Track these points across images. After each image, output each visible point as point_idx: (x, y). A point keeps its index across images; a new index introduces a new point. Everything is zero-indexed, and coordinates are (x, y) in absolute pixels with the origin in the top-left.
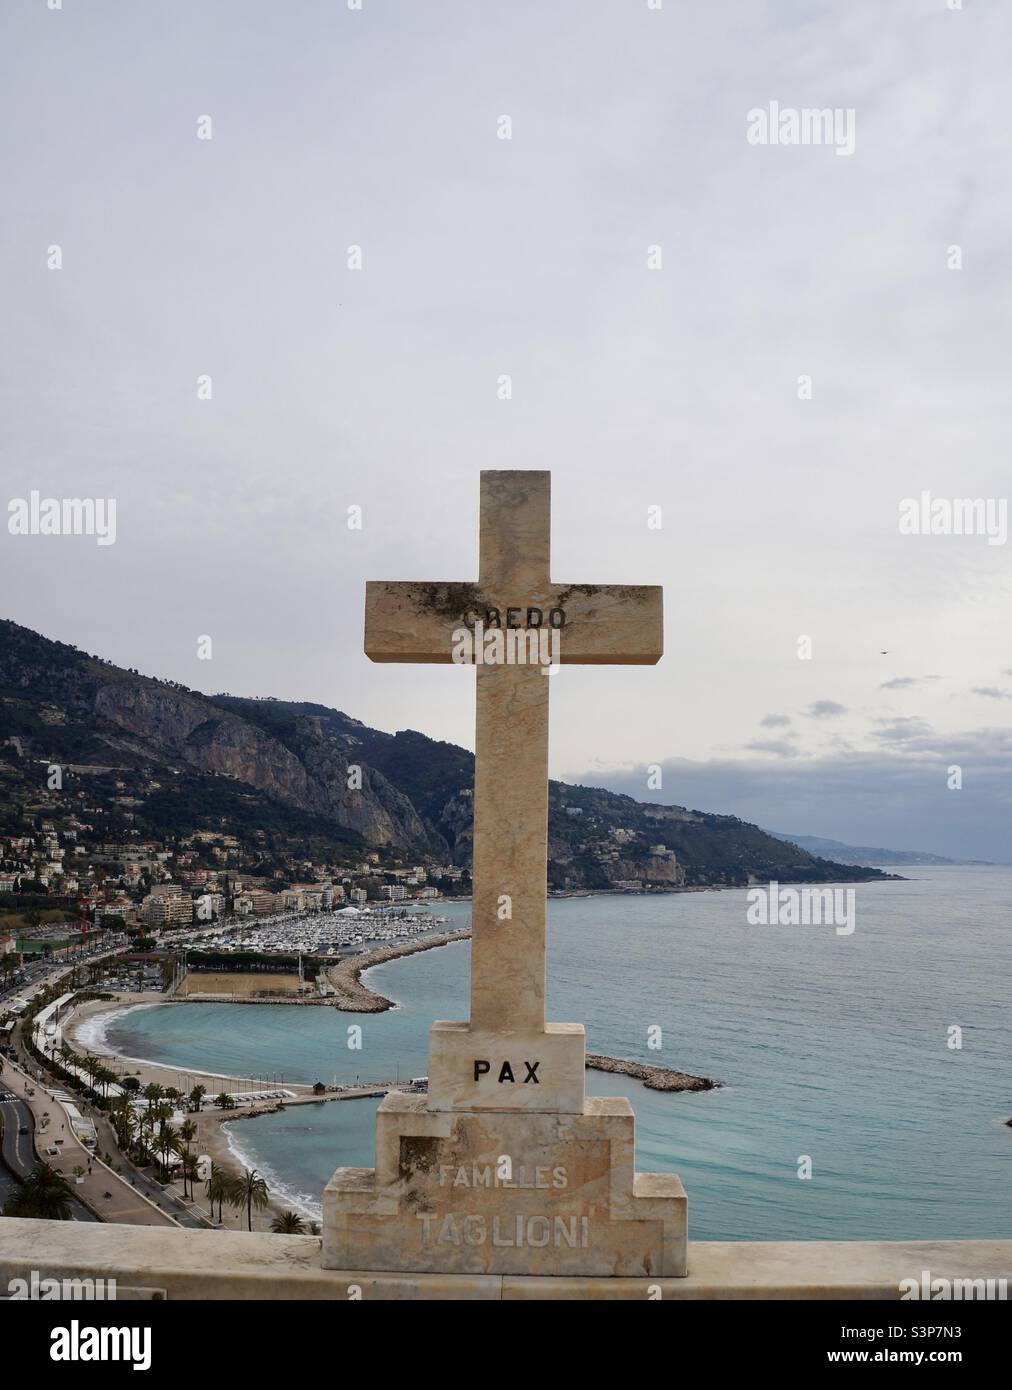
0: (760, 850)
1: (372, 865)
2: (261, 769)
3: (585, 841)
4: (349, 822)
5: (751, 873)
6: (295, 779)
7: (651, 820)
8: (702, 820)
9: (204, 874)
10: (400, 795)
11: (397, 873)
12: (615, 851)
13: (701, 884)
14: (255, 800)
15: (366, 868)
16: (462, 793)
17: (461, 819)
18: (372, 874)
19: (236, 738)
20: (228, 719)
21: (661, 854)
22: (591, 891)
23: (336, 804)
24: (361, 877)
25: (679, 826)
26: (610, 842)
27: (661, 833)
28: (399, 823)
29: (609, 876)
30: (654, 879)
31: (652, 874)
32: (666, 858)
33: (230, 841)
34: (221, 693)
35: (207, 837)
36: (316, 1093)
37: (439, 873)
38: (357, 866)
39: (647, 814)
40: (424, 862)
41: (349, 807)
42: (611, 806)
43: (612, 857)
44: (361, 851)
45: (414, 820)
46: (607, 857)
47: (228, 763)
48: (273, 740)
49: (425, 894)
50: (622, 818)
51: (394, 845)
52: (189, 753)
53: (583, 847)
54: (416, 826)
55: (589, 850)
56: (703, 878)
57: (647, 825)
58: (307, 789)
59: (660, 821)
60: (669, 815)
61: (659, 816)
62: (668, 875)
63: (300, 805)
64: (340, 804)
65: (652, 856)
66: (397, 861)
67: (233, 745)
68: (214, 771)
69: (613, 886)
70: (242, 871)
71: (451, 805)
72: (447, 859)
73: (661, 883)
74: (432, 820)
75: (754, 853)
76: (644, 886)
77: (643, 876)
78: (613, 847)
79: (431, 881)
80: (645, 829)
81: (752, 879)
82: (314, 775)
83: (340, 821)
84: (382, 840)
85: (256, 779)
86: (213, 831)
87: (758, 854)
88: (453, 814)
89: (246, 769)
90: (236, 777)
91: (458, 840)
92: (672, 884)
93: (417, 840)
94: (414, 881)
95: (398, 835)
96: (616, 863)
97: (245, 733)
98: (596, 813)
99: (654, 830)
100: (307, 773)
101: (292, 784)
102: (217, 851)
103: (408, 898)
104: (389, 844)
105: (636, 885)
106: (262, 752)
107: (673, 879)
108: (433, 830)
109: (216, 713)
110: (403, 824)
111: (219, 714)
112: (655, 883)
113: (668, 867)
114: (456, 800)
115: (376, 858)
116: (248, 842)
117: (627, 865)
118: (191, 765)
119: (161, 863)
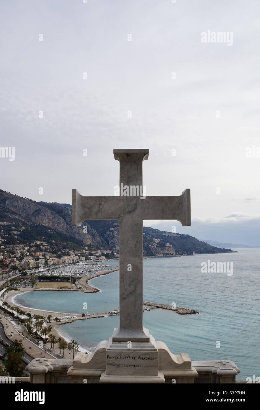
0: (196, 244)
1: (86, 250)
2: (53, 223)
3: (146, 242)
4: (79, 238)
5: (194, 251)
6: (63, 226)
7: (165, 236)
8: (179, 236)
9: (38, 253)
10: (93, 230)
11: (93, 252)
12: (155, 245)
13: (180, 254)
14: (52, 232)
15: (84, 251)
16: (111, 229)
17: (111, 236)
18: (86, 253)
19: (46, 214)
20: (44, 209)
21: (168, 246)
22: (148, 257)
23: (75, 233)
24: (83, 254)
25: (173, 238)
26: (153, 243)
27: (168, 240)
28: (93, 238)
29: (154, 252)
30: (166, 253)
31: (166, 252)
32: (170, 247)
33: (45, 244)
34: (41, 201)
35: (38, 243)
36: (83, 317)
37: (105, 252)
38: (82, 250)
39: (163, 234)
40: (101, 249)
41: (79, 233)
42: (153, 232)
43: (154, 247)
44: (82, 246)
45: (97, 237)
46: (152, 247)
47: (44, 221)
48: (57, 215)
49: (101, 258)
50: (156, 236)
51: (92, 244)
52: (33, 218)
53: (146, 244)
54: (98, 239)
55: (148, 245)
56: (180, 253)
57: (164, 238)
58: (67, 228)
59: (167, 236)
60: (170, 235)
61: (167, 235)
62: (170, 252)
63: (65, 233)
64: (76, 232)
65: (166, 246)
66: (93, 249)
67: (45, 216)
68: (40, 224)
69: (155, 255)
70: (49, 252)
71: (108, 233)
72: (107, 248)
73: (168, 254)
74: (102, 237)
75: (194, 245)
76: (163, 255)
77: (163, 252)
78: (154, 244)
79: (103, 255)
80: (163, 239)
81: (194, 252)
82: (69, 225)
83: (76, 237)
84: (89, 243)
85: (52, 226)
86: (40, 241)
87: (195, 245)
88: (108, 235)
89: (49, 223)
90: (46, 225)
91: (110, 243)
92: (172, 254)
93: (98, 243)
94: (98, 255)
95: (93, 241)
96: (155, 249)
97: (49, 212)
98: (149, 234)
99: (166, 239)
100: (67, 224)
101: (62, 227)
102: (42, 247)
103: (97, 260)
104: (90, 244)
105: (162, 255)
106: (54, 218)
107: (172, 253)
108: (103, 240)
109: (40, 207)
110: (94, 238)
111: (41, 207)
112: (167, 254)
113: (170, 249)
114: (109, 231)
115: (87, 248)
116: (51, 244)
117: (159, 249)
118: (33, 222)
119: (26, 250)
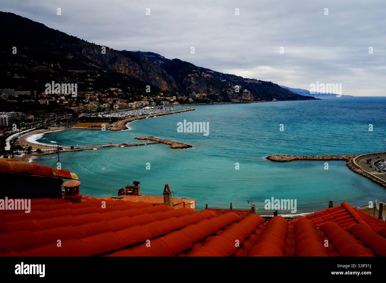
0: (278, 91)
1: (161, 96)
2: (130, 70)
3: (224, 88)
4: (155, 84)
5: (275, 98)
6: (140, 72)
7: (246, 83)
8: (261, 83)
9: (109, 99)
10: (170, 76)
11: (168, 98)
12: (232, 91)
13: (258, 100)
14: (128, 78)
15: (159, 97)
16: (188, 75)
17: (188, 83)
18: (160, 98)
19: (122, 61)
20: (120, 56)
21: (245, 92)
22: (224, 103)
23: (151, 79)
24: (157, 99)
25: (254, 85)
27: (249, 87)
28: (169, 84)
29: (230, 98)
30: (244, 99)
31: (243, 98)
32: (247, 93)
33: (120, 90)
35: (113, 89)
37: (180, 98)
38: (156, 96)
39: (245, 81)
40: (176, 95)
41: (155, 80)
42: (235, 79)
43: (231, 93)
44: (158, 92)
45: (174, 83)
46: (230, 93)
47: (120, 69)
48: (133, 62)
49: (175, 104)
50: (238, 83)
51: (168, 90)
52: (109, 66)
53: (223, 90)
54: (175, 85)
55: (225, 91)
56: (259, 99)
57: (245, 85)
58: (143, 75)
59: (249, 83)
60: (252, 82)
61: (249, 82)
62: (247, 98)
63: (141, 80)
64: (152, 79)
65: (243, 92)
66: (168, 95)
67: (122, 64)
68: (116, 71)
69: (231, 101)
70: (120, 98)
71: (185, 79)
72: (183, 94)
73: (246, 100)
74: (180, 83)
75: (276, 92)
76: (240, 101)
77: (241, 98)
78: (232, 90)
79: (177, 100)
80: (244, 85)
82: (145, 71)
83: (153, 84)
84: (164, 89)
85: (128, 73)
86: (115, 87)
87: (277, 92)
88: (186, 81)
89: (125, 70)
90: (123, 72)
91: (187, 89)
92: (249, 100)
93: (175, 89)
94: (172, 100)
95: (169, 87)
96: (232, 95)
97: (125, 60)
98: (231, 81)
99: (247, 86)
100: (143, 71)
101: (138, 74)
102: (115, 93)
103: (169, 105)
104: (166, 90)
105: (238, 101)
106: (130, 65)
107: (249, 99)
108: (180, 86)
109: (117, 54)
110: (171, 84)
111: (118, 55)
112: (244, 100)
113: (248, 96)
114: (187, 78)
115: (162, 94)
116: (125, 90)
117: (236, 95)
118: (110, 69)
119: (96, 96)
